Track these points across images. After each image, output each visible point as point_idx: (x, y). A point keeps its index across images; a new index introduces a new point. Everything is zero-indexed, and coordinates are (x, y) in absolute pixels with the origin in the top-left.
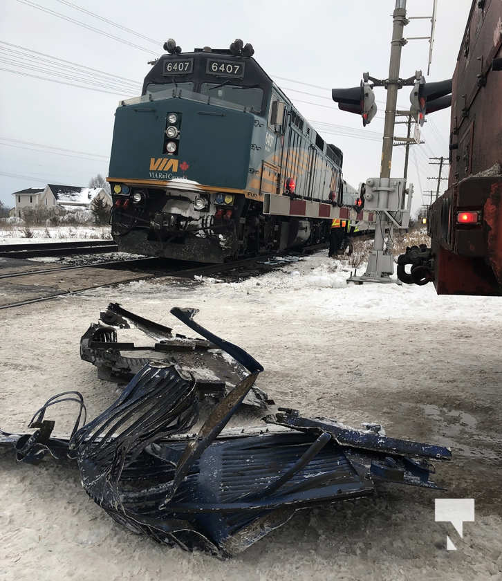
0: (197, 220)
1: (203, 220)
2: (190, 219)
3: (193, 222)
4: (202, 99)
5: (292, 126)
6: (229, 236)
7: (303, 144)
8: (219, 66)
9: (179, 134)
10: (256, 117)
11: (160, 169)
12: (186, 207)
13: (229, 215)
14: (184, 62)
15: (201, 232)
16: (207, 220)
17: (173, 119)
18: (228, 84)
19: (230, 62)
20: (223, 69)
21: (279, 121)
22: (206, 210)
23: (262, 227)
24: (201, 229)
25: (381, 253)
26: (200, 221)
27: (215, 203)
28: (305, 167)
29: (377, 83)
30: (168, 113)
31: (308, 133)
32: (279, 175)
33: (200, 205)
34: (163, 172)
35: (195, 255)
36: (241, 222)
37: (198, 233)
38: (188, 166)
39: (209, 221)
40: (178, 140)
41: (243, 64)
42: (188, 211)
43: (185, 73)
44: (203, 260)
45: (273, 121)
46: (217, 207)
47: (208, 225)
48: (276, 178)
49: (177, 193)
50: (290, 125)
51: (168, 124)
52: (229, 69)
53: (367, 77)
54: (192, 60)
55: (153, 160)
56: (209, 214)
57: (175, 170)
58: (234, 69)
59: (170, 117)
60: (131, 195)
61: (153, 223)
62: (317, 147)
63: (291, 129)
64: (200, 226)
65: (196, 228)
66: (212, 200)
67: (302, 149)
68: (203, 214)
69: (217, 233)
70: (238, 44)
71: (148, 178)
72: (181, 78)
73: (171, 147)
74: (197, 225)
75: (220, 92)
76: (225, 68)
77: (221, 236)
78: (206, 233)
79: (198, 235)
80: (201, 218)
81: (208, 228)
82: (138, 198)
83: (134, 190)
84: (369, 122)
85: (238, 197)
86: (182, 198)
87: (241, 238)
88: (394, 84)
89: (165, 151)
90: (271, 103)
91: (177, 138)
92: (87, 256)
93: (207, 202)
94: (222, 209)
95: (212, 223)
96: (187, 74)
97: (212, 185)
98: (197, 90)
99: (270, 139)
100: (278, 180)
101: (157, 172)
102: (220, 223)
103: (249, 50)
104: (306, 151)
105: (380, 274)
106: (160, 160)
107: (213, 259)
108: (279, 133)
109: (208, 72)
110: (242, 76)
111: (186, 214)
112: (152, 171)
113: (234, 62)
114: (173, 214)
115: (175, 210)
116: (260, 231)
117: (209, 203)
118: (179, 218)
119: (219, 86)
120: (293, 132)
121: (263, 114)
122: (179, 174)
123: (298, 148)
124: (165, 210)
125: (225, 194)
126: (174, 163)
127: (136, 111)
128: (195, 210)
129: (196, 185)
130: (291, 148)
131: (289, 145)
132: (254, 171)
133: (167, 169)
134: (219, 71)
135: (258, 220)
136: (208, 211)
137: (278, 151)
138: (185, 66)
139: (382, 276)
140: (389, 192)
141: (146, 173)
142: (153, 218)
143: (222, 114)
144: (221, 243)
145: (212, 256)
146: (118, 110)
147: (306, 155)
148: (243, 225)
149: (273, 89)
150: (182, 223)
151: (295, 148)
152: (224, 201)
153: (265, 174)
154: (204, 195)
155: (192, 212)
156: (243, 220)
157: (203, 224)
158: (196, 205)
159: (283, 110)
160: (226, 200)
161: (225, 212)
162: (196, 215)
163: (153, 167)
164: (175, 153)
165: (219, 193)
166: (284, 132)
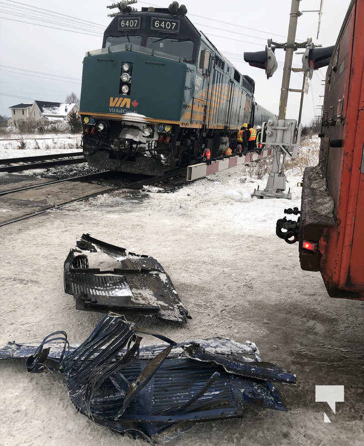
0: (145, 144)
1: (149, 144)
2: (140, 143)
3: (141, 145)
4: (147, 51)
5: (216, 68)
6: (168, 156)
7: (224, 81)
8: (160, 24)
9: (130, 79)
10: (188, 65)
11: (117, 106)
12: (136, 133)
13: (168, 140)
14: (133, 20)
15: (148, 152)
16: (152, 143)
17: (126, 68)
18: (166, 38)
19: (168, 20)
20: (163, 26)
21: (206, 66)
22: (151, 136)
23: (193, 145)
24: (147, 151)
25: (277, 175)
26: (147, 144)
27: (158, 131)
28: (225, 97)
29: (279, 46)
30: (122, 63)
31: (228, 71)
32: (206, 106)
33: (147, 133)
34: (119, 108)
35: (143, 170)
36: (177, 145)
37: (145, 153)
38: (138, 104)
39: (153, 145)
40: (130, 84)
41: (179, 21)
42: (138, 137)
43: (135, 28)
44: (149, 173)
45: (202, 66)
46: (159, 134)
47: (153, 148)
48: (203, 109)
49: (130, 124)
50: (214, 67)
51: (122, 71)
52: (168, 26)
53: (270, 42)
54: (140, 18)
55: (112, 99)
56: (153, 139)
57: (128, 106)
58: (173, 25)
59: (124, 66)
60: (96, 125)
61: (112, 146)
62: (235, 82)
63: (215, 70)
64: (147, 149)
65: (143, 149)
66: (155, 129)
67: (224, 84)
68: (149, 139)
69: (159, 153)
70: (175, 5)
71: (108, 112)
72: (132, 32)
73: (125, 89)
74: (145, 148)
75: (161, 45)
76: (165, 24)
77: (162, 156)
78: (151, 153)
79: (145, 155)
80: (147, 142)
81: (153, 150)
82: (101, 127)
83: (98, 121)
84: (271, 76)
85: (174, 127)
86: (134, 127)
87: (177, 157)
88: (291, 47)
89: (121, 92)
90: (200, 53)
91: (130, 82)
92: (67, 166)
93: (152, 131)
94: (163, 135)
95: (156, 146)
96: (136, 30)
97: (156, 118)
98: (144, 44)
99: (199, 80)
100: (205, 111)
101: (115, 107)
102: (161, 146)
103: (183, 10)
104: (227, 84)
105: (276, 190)
106: (117, 99)
107: (156, 173)
108: (206, 74)
109: (152, 28)
110: (178, 31)
111: (136, 139)
112: (111, 107)
113: (171, 20)
114: (128, 140)
115: (128, 136)
116: (192, 148)
117: (154, 131)
118: (132, 142)
119: (160, 40)
120: (216, 72)
121: (193, 62)
122: (131, 110)
123: (220, 84)
124: (121, 136)
125: (165, 125)
126: (128, 101)
127: (98, 60)
128: (143, 136)
129: (144, 118)
130: (215, 84)
131: (213, 83)
132: (186, 106)
133: (122, 106)
134: (160, 27)
135: (189, 142)
136: (153, 137)
137: (205, 89)
138: (135, 23)
139: (277, 192)
140: (284, 130)
141: (106, 109)
142: (112, 142)
143: (163, 64)
144: (162, 161)
145: (156, 171)
146: (85, 59)
147: (226, 88)
148: (179, 146)
149: (201, 42)
150: (134, 146)
151: (218, 84)
152: (164, 130)
153: (195, 106)
154: (149, 126)
155: (141, 137)
156: (178, 143)
157: (149, 146)
158: (144, 133)
159: (209, 56)
160: (165, 129)
161: (165, 138)
162: (144, 140)
163: (112, 104)
164: (128, 93)
165: (160, 124)
166: (209, 73)
